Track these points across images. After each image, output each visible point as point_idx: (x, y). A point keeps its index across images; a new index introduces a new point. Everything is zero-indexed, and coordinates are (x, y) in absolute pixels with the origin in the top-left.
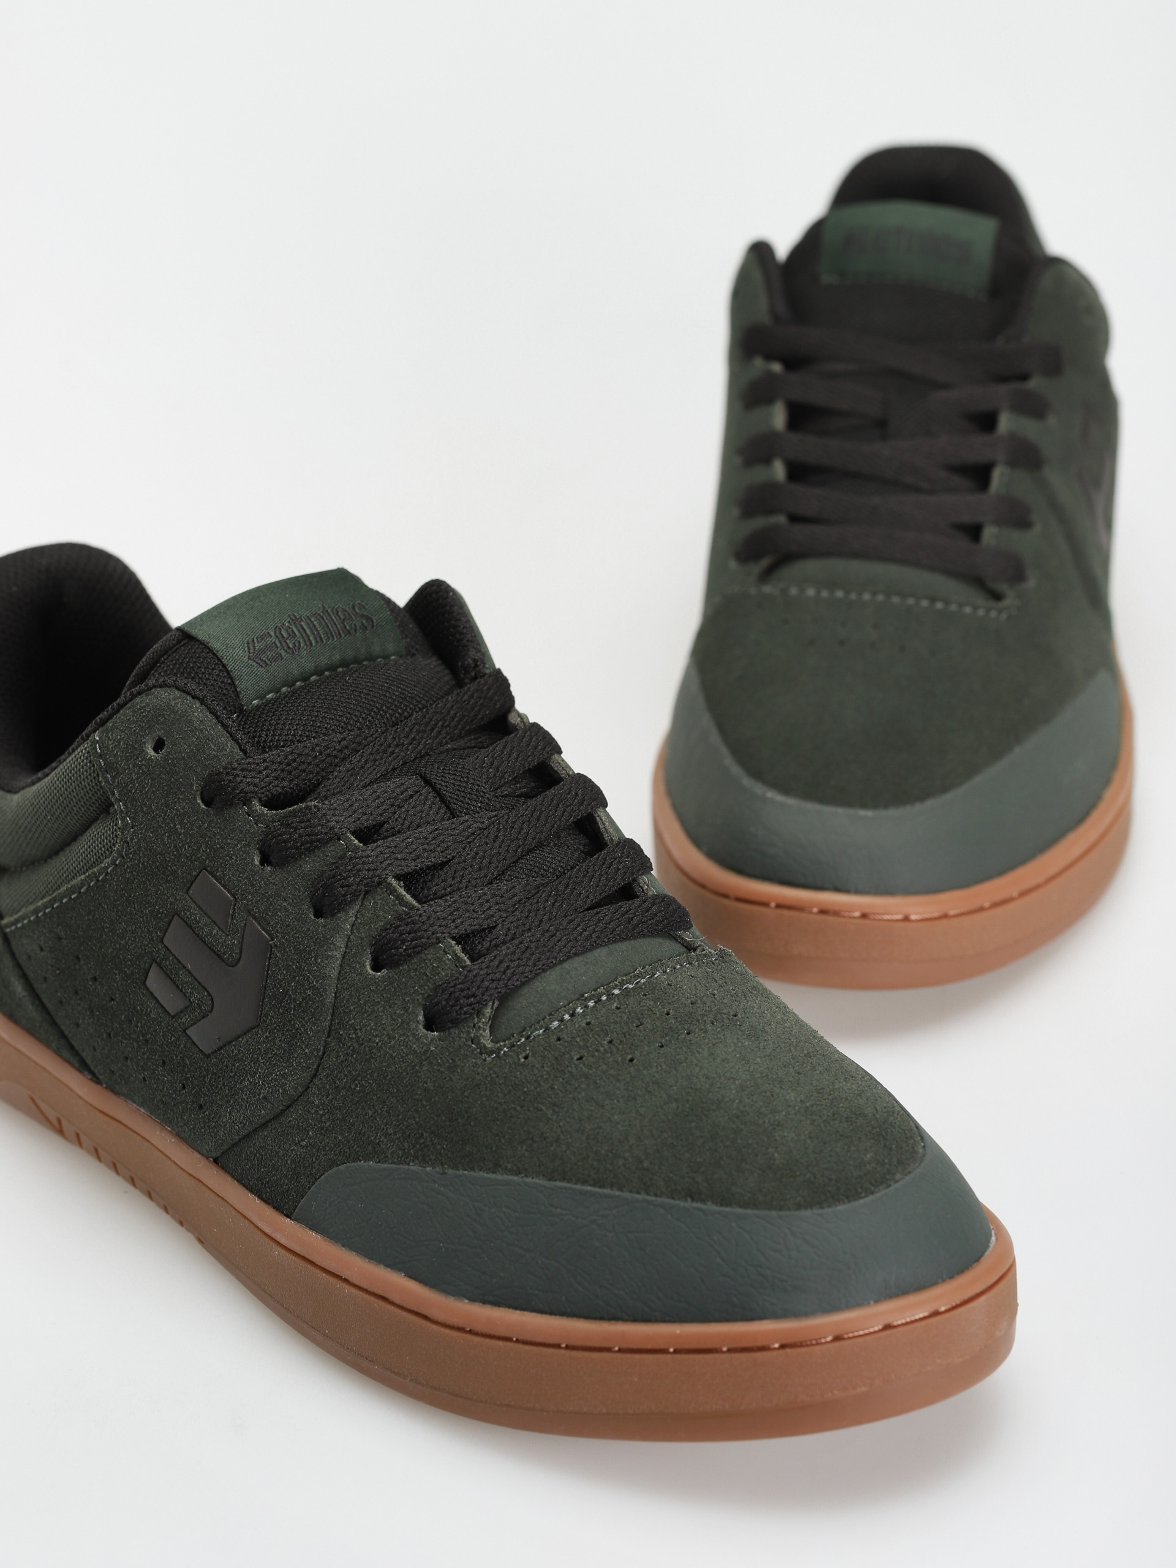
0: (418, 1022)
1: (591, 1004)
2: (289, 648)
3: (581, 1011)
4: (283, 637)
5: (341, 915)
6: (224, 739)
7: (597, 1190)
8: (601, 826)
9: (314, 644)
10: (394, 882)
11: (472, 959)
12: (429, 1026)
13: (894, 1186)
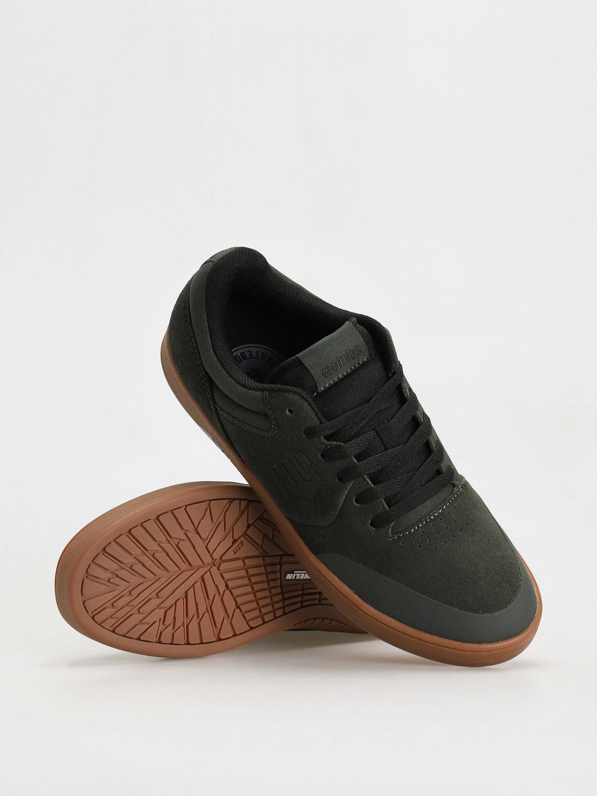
0: (369, 524)
1: (424, 523)
2: (335, 370)
3: (421, 525)
4: (333, 366)
5: (347, 484)
6: (314, 415)
7: (421, 595)
8: (430, 443)
9: (343, 366)
10: (366, 476)
11: (389, 507)
12: (372, 524)
13: (513, 604)
